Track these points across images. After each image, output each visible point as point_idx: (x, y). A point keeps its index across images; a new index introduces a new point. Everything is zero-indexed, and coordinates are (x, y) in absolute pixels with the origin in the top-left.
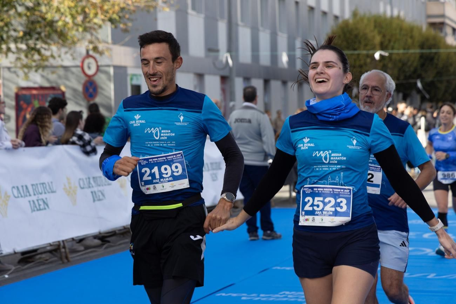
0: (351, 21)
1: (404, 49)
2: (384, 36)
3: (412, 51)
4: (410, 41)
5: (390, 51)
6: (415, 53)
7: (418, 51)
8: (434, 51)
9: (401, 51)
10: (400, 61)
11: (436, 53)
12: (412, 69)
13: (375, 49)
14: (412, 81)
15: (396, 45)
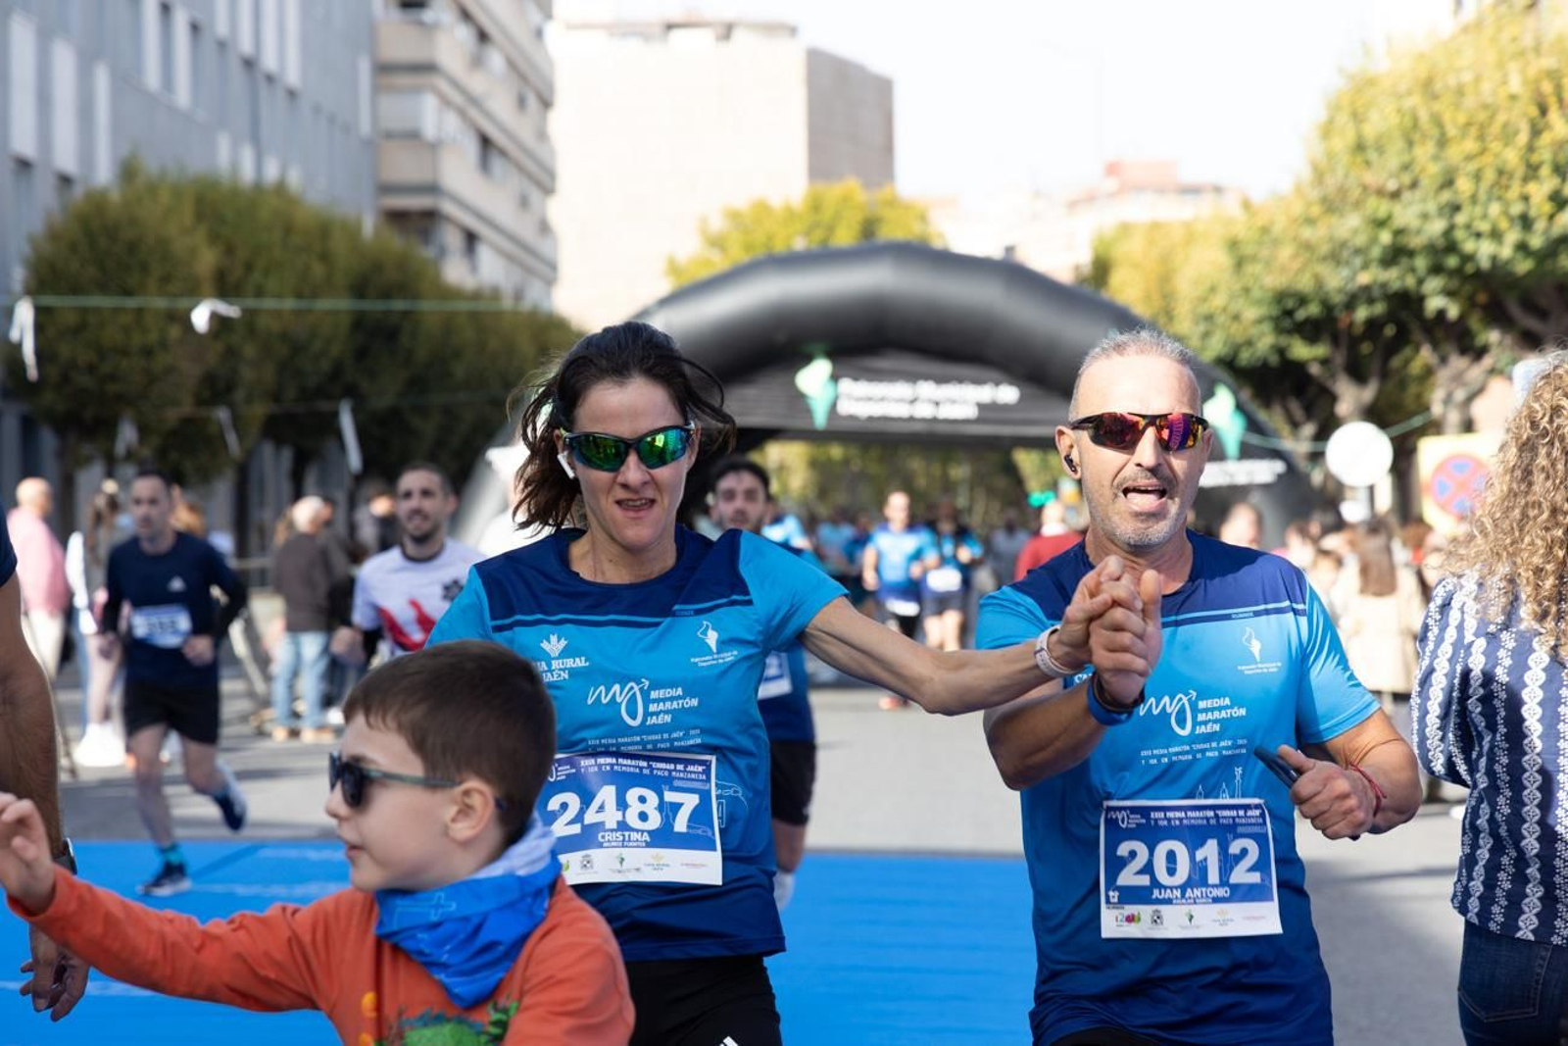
0: (115, 196)
1: (299, 295)
2: (230, 250)
3: (324, 304)
4: (318, 270)
5: (251, 303)
6: (335, 313)
7: (344, 304)
8: (399, 305)
9: (289, 304)
10: (284, 337)
11: (406, 314)
12: (325, 365)
13: (195, 294)
14: (324, 406)
15: (272, 284)
